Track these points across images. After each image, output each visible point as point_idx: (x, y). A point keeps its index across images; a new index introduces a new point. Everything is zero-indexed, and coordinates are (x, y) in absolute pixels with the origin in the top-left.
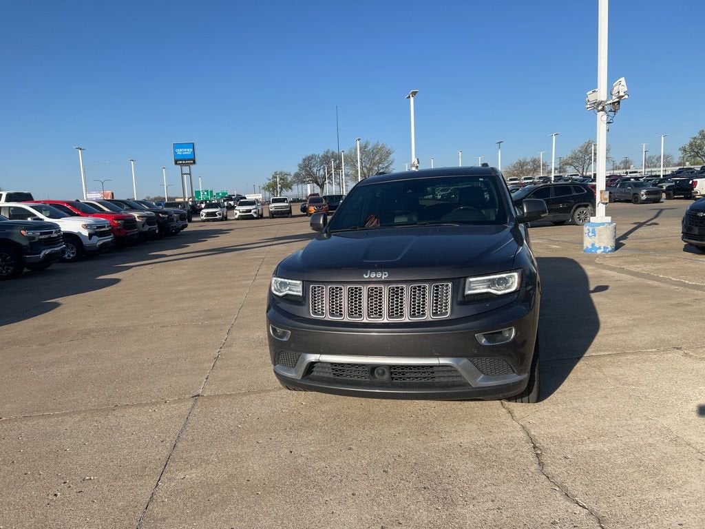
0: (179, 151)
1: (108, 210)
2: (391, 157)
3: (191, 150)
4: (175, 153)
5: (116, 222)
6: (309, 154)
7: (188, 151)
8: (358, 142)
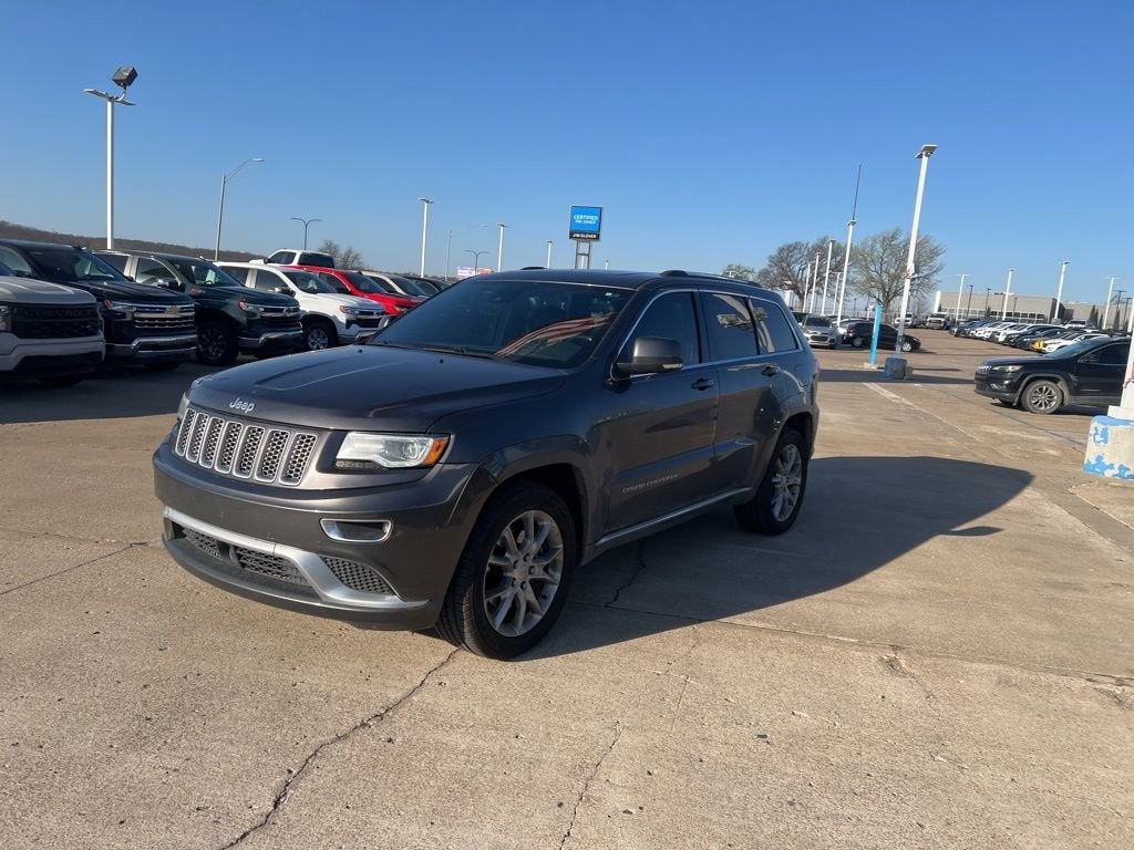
0: (579, 219)
1: (402, 292)
2: (939, 260)
3: (597, 218)
4: (573, 221)
5: (398, 309)
6: (791, 241)
7: (592, 220)
8: (851, 227)
